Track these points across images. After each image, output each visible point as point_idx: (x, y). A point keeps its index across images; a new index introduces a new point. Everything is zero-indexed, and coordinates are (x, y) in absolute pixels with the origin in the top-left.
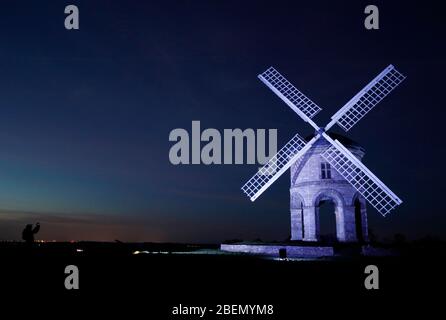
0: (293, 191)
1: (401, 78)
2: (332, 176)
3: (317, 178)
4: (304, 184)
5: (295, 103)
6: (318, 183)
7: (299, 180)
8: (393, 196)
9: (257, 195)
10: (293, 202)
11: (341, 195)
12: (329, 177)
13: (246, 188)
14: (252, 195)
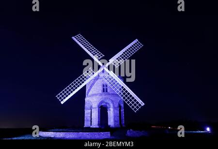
0: (87, 99)
1: (141, 46)
2: (108, 91)
3: (100, 92)
4: (93, 95)
5: (90, 52)
6: (101, 95)
7: (90, 93)
8: (140, 101)
9: (65, 100)
10: (86, 106)
11: (112, 101)
12: (107, 91)
13: (59, 96)
14: (62, 100)
